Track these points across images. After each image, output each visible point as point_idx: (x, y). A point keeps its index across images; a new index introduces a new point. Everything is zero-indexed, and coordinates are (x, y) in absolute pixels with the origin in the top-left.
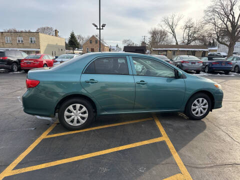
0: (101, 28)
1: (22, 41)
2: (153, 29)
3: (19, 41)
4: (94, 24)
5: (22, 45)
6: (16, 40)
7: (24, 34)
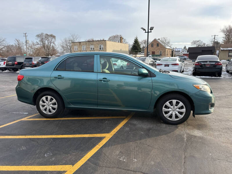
0: (150, 31)
1: (93, 49)
2: (227, 26)
3: (91, 48)
4: (142, 28)
6: (90, 48)
7: (95, 43)
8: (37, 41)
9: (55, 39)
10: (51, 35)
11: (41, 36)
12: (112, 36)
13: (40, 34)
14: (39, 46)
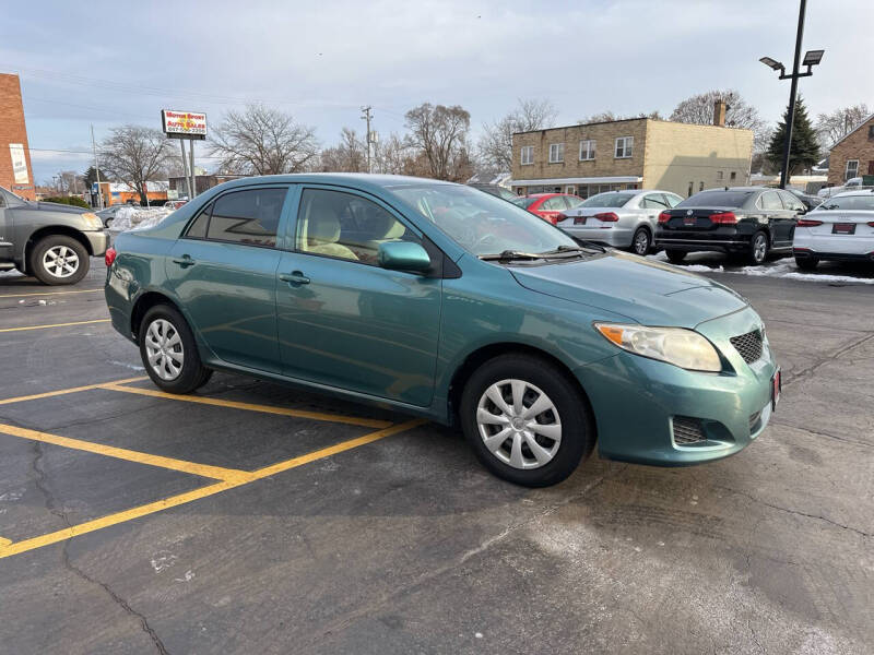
1: (592, 155)
3: (584, 154)
4: (767, 61)
5: (590, 166)
6: (578, 151)
7: (600, 130)
8: (407, 135)
9: (467, 122)
10: (455, 109)
11: (421, 114)
12: (692, 100)
13: (420, 107)
14: (415, 150)
